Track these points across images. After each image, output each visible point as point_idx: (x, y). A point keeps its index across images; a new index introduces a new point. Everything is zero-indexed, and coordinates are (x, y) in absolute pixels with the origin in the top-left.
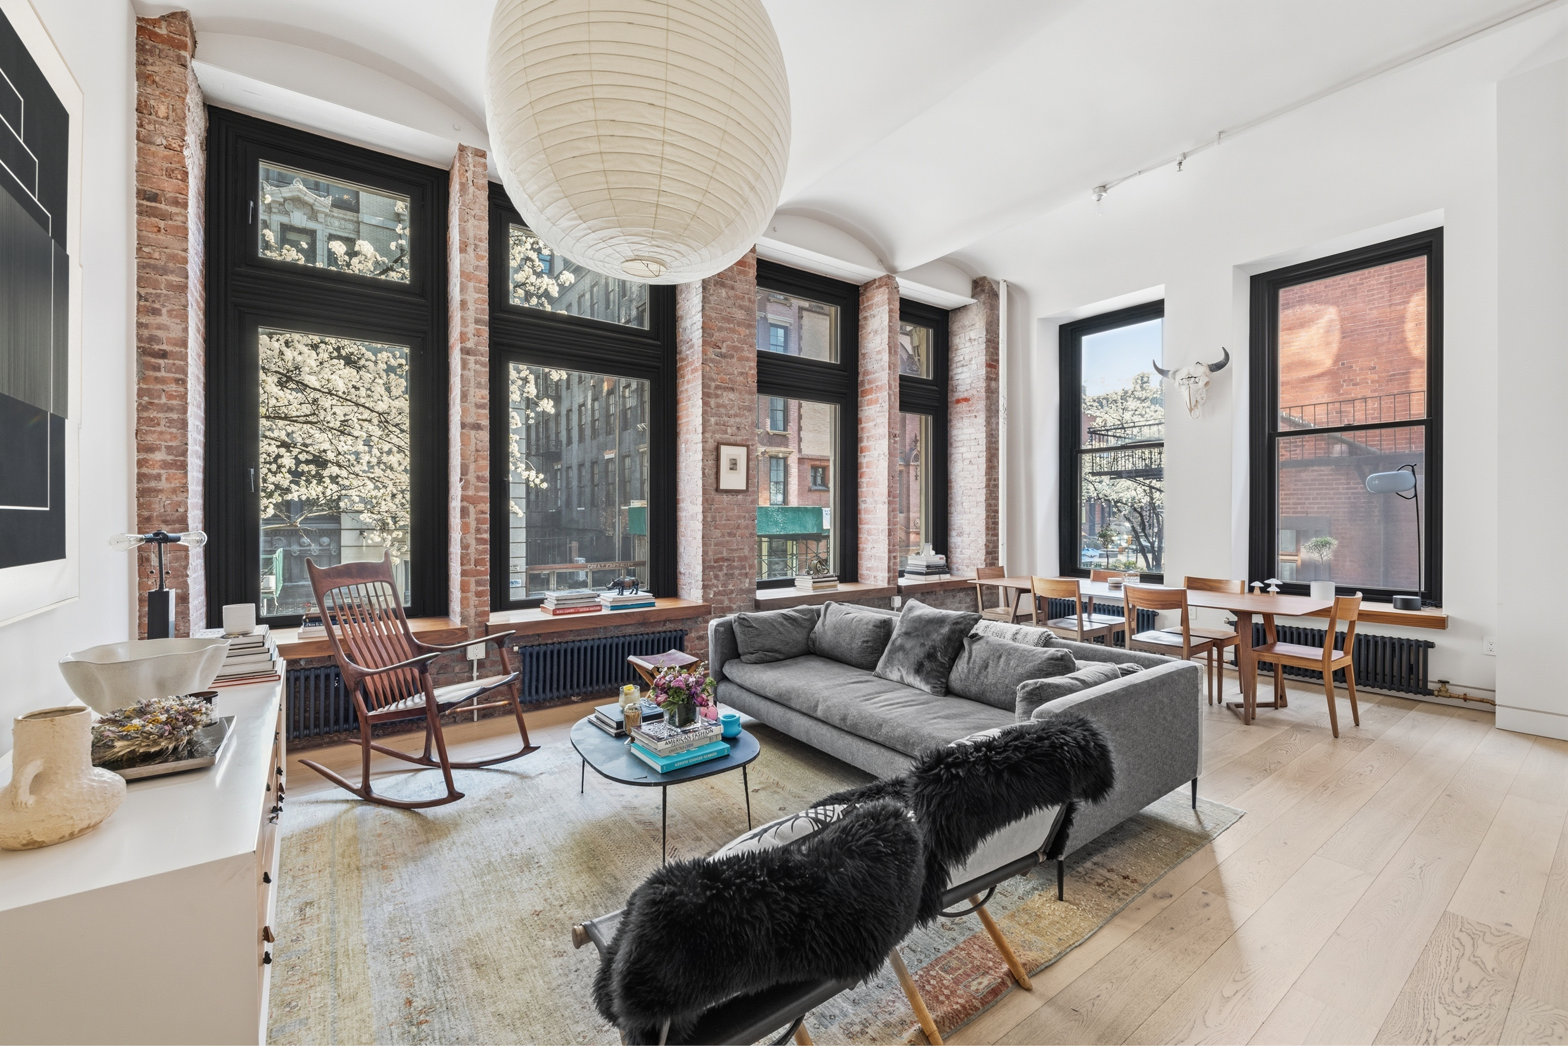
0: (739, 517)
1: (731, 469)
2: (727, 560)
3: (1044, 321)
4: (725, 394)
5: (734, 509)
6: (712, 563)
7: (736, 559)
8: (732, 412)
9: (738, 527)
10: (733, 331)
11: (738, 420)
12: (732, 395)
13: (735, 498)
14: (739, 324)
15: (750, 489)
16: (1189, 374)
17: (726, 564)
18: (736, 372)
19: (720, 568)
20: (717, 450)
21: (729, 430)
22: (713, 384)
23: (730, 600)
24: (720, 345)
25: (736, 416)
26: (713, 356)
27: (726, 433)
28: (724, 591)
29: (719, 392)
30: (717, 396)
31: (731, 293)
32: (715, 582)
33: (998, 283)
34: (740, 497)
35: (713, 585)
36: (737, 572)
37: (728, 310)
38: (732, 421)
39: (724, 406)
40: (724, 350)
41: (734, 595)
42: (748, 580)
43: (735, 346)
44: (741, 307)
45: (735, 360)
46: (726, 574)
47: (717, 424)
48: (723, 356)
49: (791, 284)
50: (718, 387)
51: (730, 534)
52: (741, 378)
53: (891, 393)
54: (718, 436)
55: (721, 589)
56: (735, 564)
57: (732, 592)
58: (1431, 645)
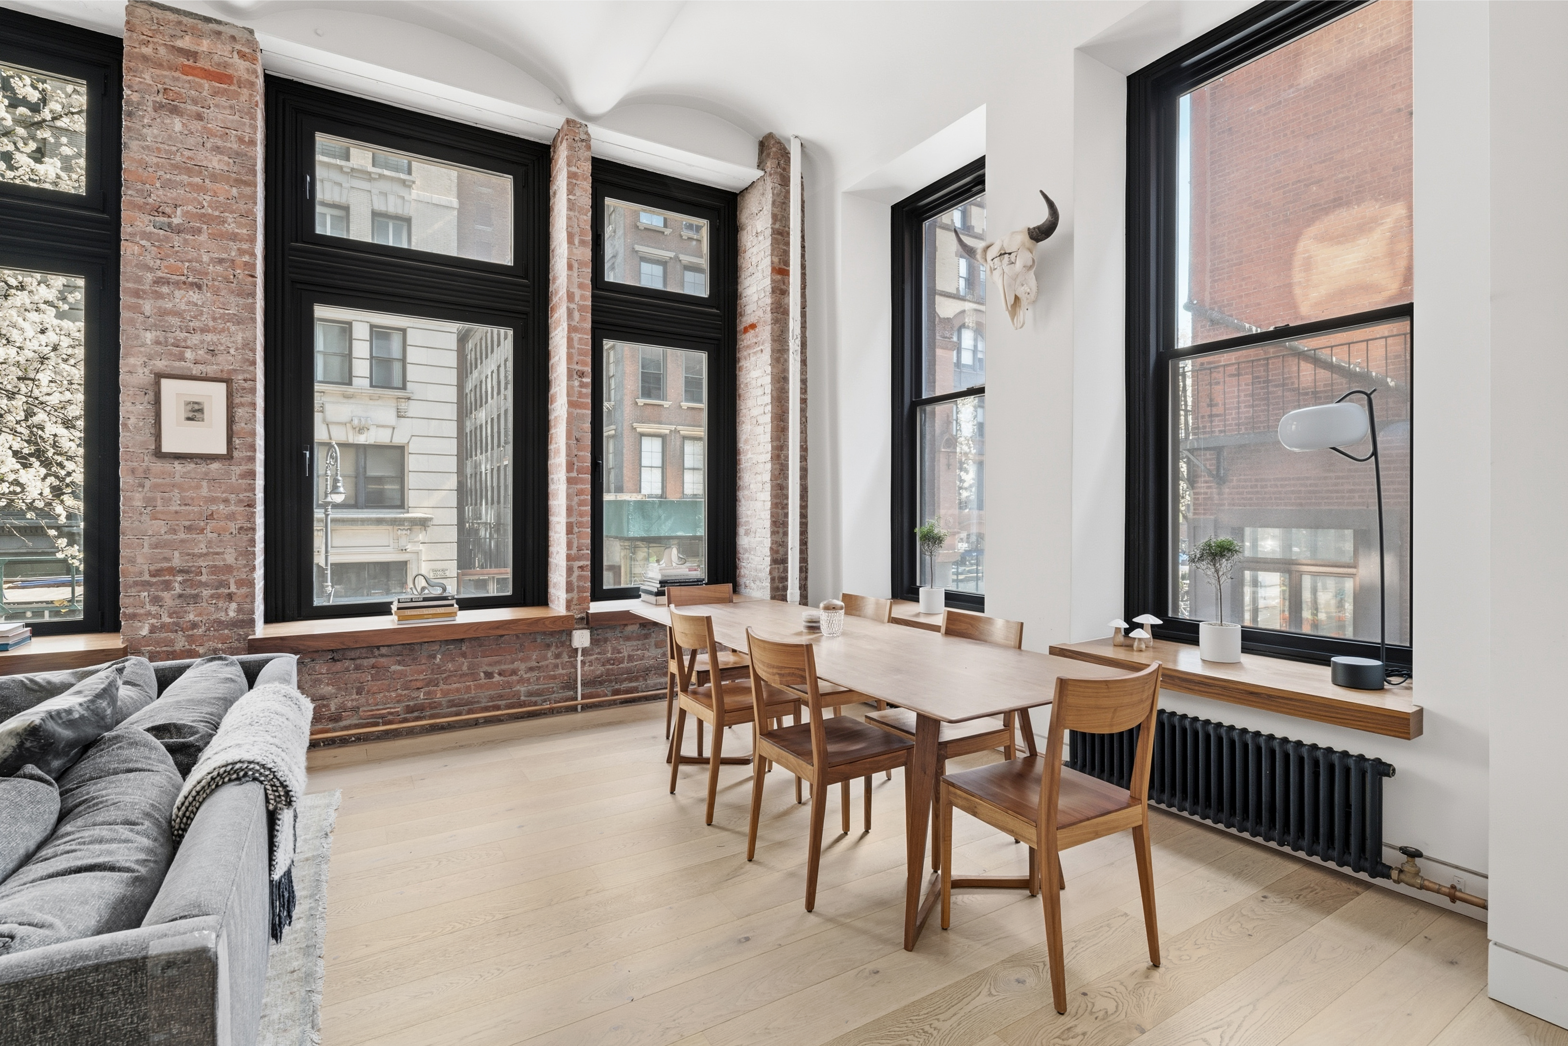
0: (213, 500)
1: (189, 419)
2: (181, 571)
3: (858, 195)
4: (178, 293)
5: (198, 487)
6: (147, 577)
7: (204, 570)
8: (195, 324)
9: (211, 517)
10: (200, 189)
11: (209, 337)
12: (194, 296)
13: (203, 468)
14: (214, 178)
15: (236, 454)
16: (1002, 248)
17: (179, 579)
18: (205, 258)
19: (167, 586)
20: (158, 384)
21: (189, 354)
22: (149, 277)
23: (191, 639)
24: (168, 210)
25: (204, 330)
26: (151, 228)
27: (182, 358)
28: (176, 624)
29: (165, 289)
30: (159, 296)
31: (196, 125)
32: (154, 609)
33: (789, 141)
34: (215, 466)
35: (149, 614)
36: (206, 593)
37: (187, 153)
38: (195, 339)
39: (178, 314)
40: (176, 221)
41: (200, 631)
42: (234, 606)
43: (204, 215)
44: (217, 149)
45: (203, 237)
46: (180, 596)
47: (157, 343)
48: (178, 230)
49: (408, 137)
50: (158, 282)
51: (189, 529)
52: (219, 268)
53: (572, 306)
54: (161, 365)
55: (168, 620)
56: (204, 578)
57: (194, 625)
58: (1384, 769)
